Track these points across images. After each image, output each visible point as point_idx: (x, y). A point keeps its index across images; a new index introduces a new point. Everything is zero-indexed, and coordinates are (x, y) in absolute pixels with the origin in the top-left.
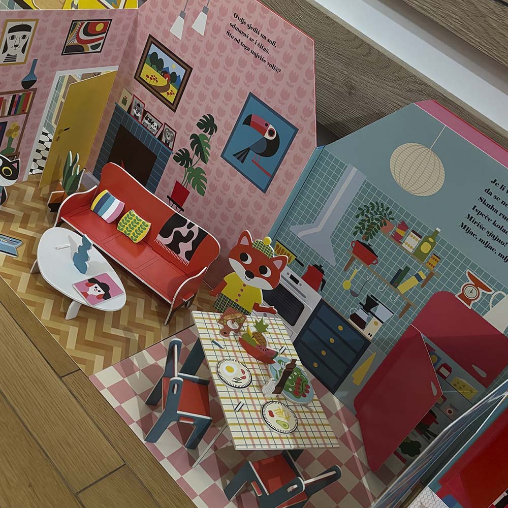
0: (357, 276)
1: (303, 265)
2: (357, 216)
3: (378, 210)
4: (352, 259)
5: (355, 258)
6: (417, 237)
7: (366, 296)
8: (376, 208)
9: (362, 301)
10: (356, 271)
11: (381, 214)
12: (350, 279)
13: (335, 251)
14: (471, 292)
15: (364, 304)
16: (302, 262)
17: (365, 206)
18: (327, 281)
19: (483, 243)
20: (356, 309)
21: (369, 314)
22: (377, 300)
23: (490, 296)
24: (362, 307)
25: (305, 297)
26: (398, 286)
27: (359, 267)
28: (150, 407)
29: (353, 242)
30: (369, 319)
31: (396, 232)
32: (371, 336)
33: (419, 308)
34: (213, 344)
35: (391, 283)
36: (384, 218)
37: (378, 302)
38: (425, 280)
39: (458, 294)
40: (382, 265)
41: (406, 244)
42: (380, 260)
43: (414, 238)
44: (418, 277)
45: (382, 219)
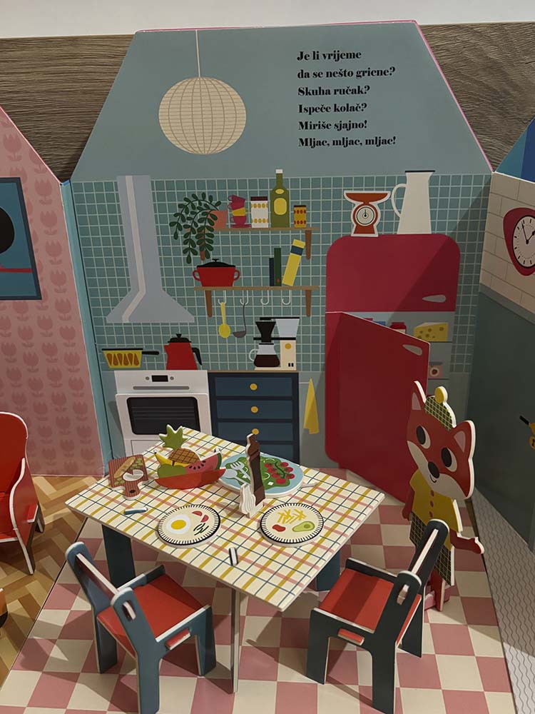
0: (229, 311)
1: (157, 353)
2: (176, 236)
3: (193, 207)
4: (209, 294)
5: (211, 291)
6: (261, 202)
7: (255, 326)
8: (189, 207)
9: (255, 336)
10: (223, 305)
11: (201, 209)
12: (224, 321)
13: (181, 302)
14: (365, 216)
15: (259, 335)
16: (154, 350)
17: (176, 215)
18: (198, 345)
19: (340, 144)
20: (255, 350)
21: (273, 341)
22: (270, 318)
23: (389, 201)
24: (260, 341)
25: (187, 388)
26: (281, 282)
27: (223, 299)
28: (110, 673)
29: (194, 273)
30: (277, 349)
31: (234, 217)
32: (293, 365)
33: (322, 286)
34: (128, 516)
35: (272, 284)
36: (208, 211)
37: (273, 320)
38: (306, 246)
39: (353, 230)
40: (247, 272)
41: (256, 221)
42: (240, 267)
43: (259, 206)
44: (296, 250)
45: (207, 214)
